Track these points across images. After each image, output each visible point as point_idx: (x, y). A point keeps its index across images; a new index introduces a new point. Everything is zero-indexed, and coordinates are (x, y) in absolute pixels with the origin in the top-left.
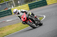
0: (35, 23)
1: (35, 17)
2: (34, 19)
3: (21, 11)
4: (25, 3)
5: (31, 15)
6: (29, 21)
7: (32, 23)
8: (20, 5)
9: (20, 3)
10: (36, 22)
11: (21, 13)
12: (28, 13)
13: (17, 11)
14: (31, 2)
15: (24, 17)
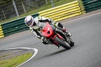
3: (40, 19)
7: (62, 39)
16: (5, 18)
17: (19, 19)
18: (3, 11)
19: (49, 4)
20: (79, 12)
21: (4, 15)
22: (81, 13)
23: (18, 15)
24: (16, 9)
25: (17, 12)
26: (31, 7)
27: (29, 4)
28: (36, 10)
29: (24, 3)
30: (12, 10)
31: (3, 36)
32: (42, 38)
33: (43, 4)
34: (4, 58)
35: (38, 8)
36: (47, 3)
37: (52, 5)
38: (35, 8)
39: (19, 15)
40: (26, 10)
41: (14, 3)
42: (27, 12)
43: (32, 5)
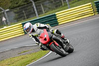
0: (63, 48)
1: (62, 38)
2: (61, 40)
4: (16, 20)
5: (56, 34)
6: (54, 43)
7: (58, 46)
8: (7, 24)
9: (6, 21)
10: (65, 46)
11: (39, 30)
12: (51, 30)
13: (30, 27)
14: (27, 18)
15: (45, 36)
16: (26, 17)
17: (38, 18)
18: (23, 11)
19: (65, 6)
20: (92, 13)
21: (25, 15)
22: (94, 14)
23: (37, 15)
24: (35, 10)
25: (36, 13)
26: (49, 8)
27: (48, 5)
28: (54, 11)
29: (43, 5)
30: (32, 11)
31: (24, 34)
32: (40, 44)
33: (60, 5)
34: (24, 53)
35: (55, 9)
36: (63, 5)
37: (68, 6)
38: (53, 9)
39: (39, 15)
40: (44, 10)
41: (34, 4)
42: (45, 13)
43: (50, 7)
